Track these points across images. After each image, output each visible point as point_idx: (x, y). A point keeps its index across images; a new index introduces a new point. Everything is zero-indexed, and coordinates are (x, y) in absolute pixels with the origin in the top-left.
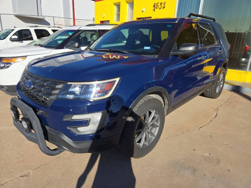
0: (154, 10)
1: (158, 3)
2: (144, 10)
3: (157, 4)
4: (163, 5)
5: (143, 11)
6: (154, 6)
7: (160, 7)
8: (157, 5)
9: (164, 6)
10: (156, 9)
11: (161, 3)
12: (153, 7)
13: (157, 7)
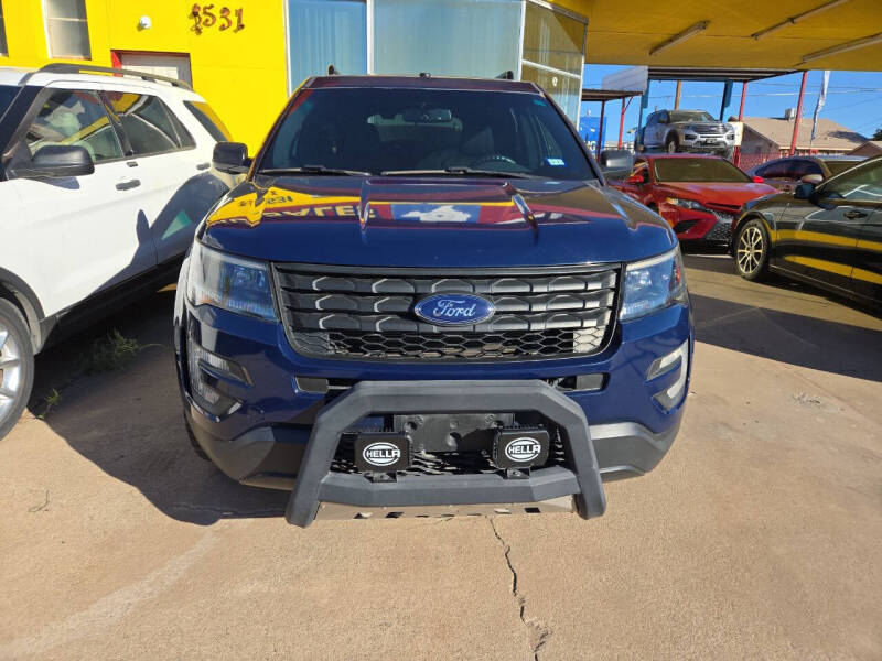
0: (198, 31)
1: (212, 6)
2: (146, 20)
3: (206, 8)
4: (234, 19)
5: (141, 27)
6: (195, 14)
7: (220, 21)
8: (205, 13)
9: (240, 20)
10: (205, 29)
11: (225, 10)
12: (190, 17)
13: (207, 20)
